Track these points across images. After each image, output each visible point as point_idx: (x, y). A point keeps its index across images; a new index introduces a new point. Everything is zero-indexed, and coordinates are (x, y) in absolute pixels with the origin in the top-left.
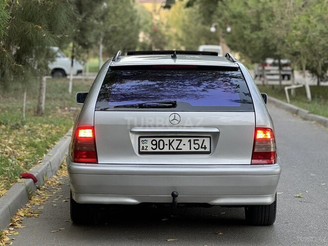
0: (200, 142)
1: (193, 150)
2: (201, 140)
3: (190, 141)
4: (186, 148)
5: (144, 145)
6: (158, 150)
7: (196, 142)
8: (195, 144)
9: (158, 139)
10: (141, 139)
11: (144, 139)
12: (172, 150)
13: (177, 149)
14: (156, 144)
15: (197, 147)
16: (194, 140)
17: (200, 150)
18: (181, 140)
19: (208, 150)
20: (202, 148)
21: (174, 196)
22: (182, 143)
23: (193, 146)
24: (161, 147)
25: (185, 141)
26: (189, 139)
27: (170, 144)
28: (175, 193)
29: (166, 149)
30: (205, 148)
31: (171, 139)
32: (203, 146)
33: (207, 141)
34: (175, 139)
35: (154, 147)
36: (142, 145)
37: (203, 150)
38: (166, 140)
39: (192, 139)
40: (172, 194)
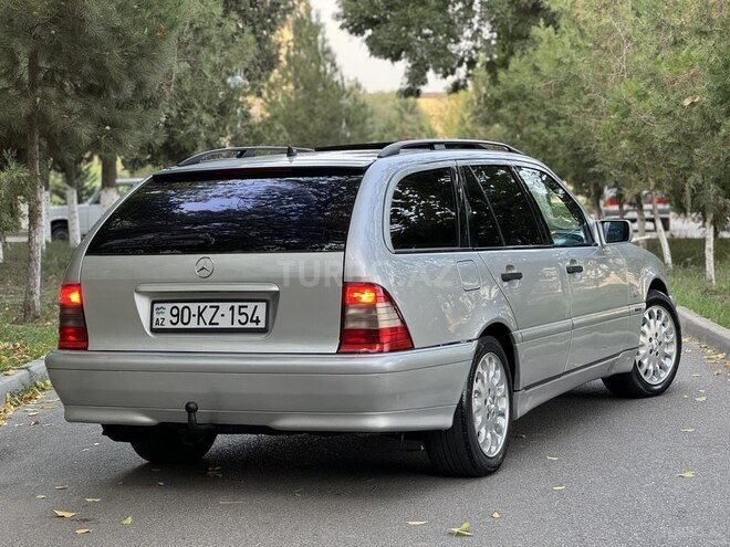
0: (249, 311)
1: (237, 325)
2: (251, 306)
3: (232, 308)
4: (224, 323)
5: (160, 316)
6: (180, 325)
7: (243, 310)
8: (240, 314)
9: (181, 306)
10: (156, 306)
11: (159, 305)
12: (202, 325)
13: (210, 323)
14: (177, 315)
15: (243, 319)
16: (240, 307)
17: (250, 325)
18: (218, 307)
19: (262, 325)
20: (252, 321)
21: (191, 409)
22: (219, 313)
23: (237, 317)
24: (186, 321)
25: (225, 307)
26: (231, 304)
27: (200, 314)
28: (192, 406)
29: (193, 324)
30: (257, 321)
31: (202, 305)
32: (254, 319)
33: (262, 307)
34: (209, 304)
35: (175, 320)
36: (156, 316)
37: (253, 325)
38: (194, 307)
39: (236, 305)
40: (188, 408)
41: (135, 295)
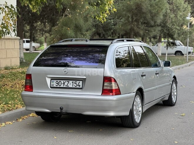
1: (74, 87)
2: (78, 82)
3: (73, 82)
4: (71, 86)
5: (53, 84)
6: (58, 86)
8: (75, 84)
9: (59, 81)
10: (52, 81)
12: (64, 86)
13: (67, 86)
14: (58, 83)
16: (75, 82)
17: (78, 87)
18: (69, 82)
19: (81, 87)
24: (60, 85)
25: (71, 82)
27: (64, 83)
29: (62, 86)
31: (65, 81)
32: (79, 85)
33: (81, 82)
36: (52, 83)
38: (62, 81)
40: (60, 108)
41: (46, 77)
